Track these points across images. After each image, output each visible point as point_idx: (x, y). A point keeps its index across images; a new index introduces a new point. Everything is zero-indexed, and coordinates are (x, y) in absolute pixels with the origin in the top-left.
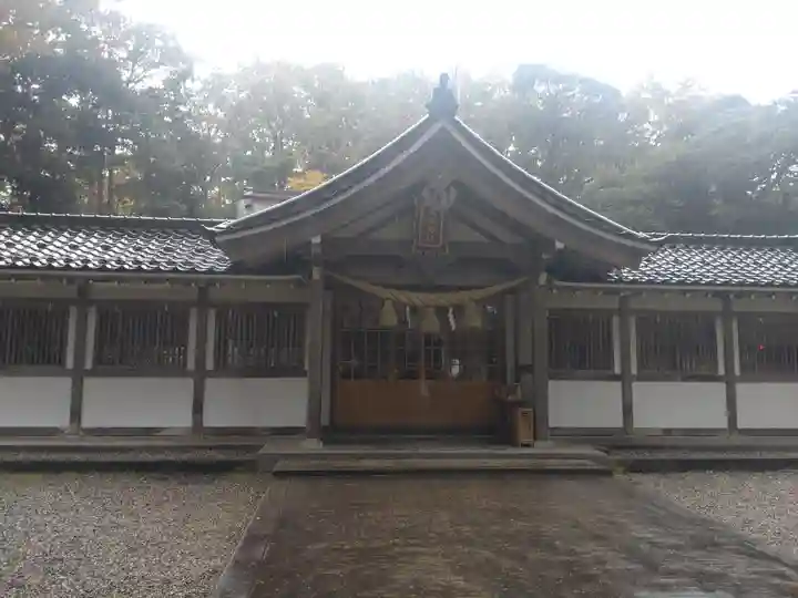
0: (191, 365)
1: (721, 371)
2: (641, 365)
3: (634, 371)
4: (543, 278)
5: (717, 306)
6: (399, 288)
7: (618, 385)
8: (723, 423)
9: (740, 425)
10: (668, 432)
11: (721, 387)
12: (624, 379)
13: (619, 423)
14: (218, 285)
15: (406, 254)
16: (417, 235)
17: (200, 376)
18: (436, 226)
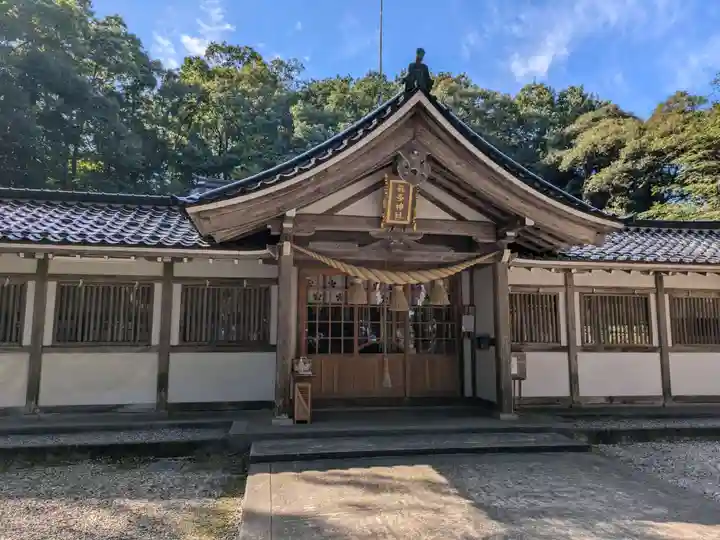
0: (155, 340)
1: (656, 342)
3: (579, 343)
4: (507, 255)
6: (368, 265)
7: (564, 356)
8: (658, 391)
9: (674, 394)
10: (611, 399)
11: (656, 357)
12: (570, 350)
13: (566, 392)
14: (185, 260)
15: (373, 231)
16: (384, 211)
17: (165, 351)
18: (405, 203)
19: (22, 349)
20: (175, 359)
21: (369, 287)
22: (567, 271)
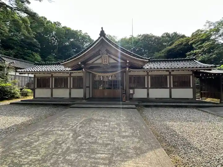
0: (69, 87)
1: (168, 87)
2: (151, 86)
3: (150, 87)
4: (127, 69)
5: (168, 73)
6: (99, 72)
7: (146, 90)
8: (169, 97)
9: (172, 97)
10: (157, 98)
11: (168, 90)
12: (148, 88)
13: (146, 97)
15: (101, 66)
16: (102, 62)
17: (70, 89)
18: (106, 59)
19: (50, 88)
20: (72, 90)
21: (99, 76)
22: (147, 71)
